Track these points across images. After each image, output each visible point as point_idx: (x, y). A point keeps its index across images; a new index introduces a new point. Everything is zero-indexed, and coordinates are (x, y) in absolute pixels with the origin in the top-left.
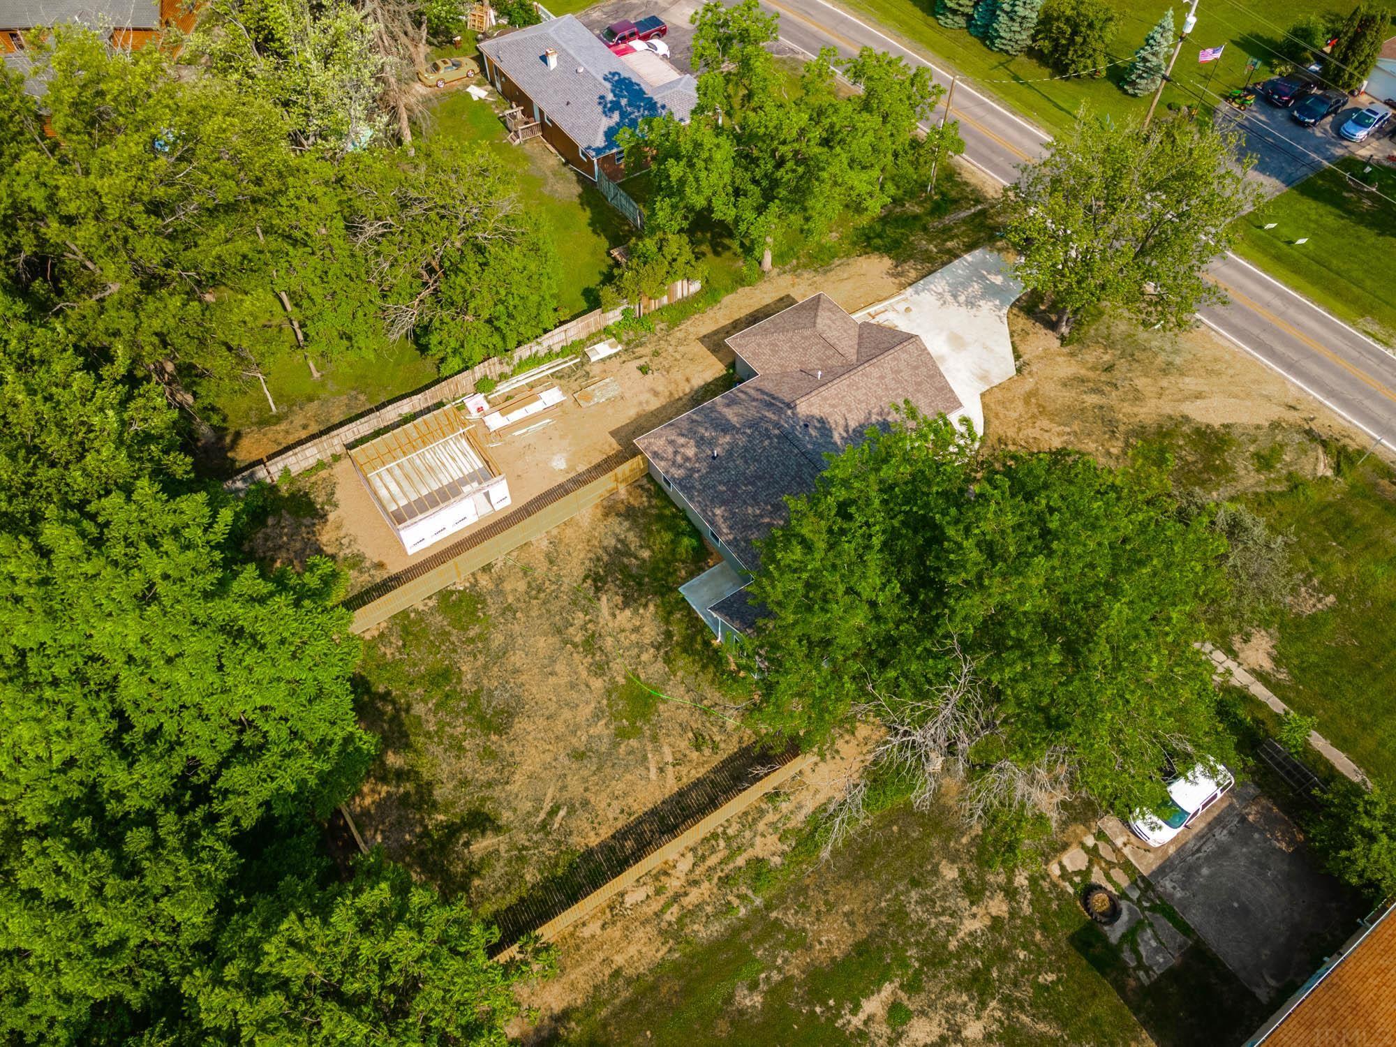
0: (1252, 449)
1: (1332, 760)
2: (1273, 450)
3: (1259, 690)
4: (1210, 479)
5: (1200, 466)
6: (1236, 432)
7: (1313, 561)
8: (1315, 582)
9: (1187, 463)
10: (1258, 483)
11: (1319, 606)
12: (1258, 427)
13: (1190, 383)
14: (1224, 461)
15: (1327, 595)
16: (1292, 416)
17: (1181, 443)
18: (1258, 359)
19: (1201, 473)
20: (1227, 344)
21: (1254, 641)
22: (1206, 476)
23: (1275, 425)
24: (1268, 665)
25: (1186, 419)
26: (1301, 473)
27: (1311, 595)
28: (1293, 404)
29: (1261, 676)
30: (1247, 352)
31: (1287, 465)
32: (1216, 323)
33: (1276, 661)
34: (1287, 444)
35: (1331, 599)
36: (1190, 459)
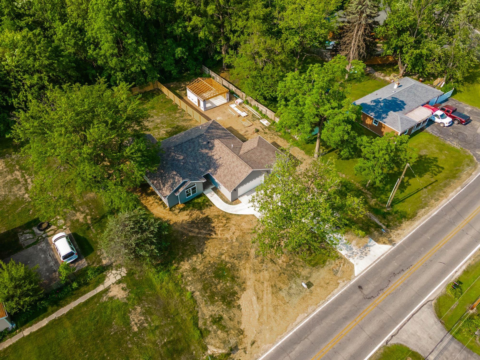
0: (225, 316)
1: (65, 308)
2: (224, 327)
3: (101, 288)
4: (206, 293)
5: (214, 290)
6: (235, 310)
7: (157, 327)
8: (146, 325)
9: (216, 285)
10: (203, 314)
11: (133, 323)
12: (239, 323)
13: (268, 297)
14: (217, 301)
15: (138, 328)
16: (247, 342)
17: (228, 284)
18: (288, 333)
19: (210, 290)
20: (298, 320)
21: (122, 292)
22: (208, 291)
23: (241, 332)
24: (111, 294)
25: (244, 289)
26: (209, 337)
27: (139, 321)
28: (255, 344)
29: (107, 290)
30: (293, 329)
31: (215, 332)
32: (313, 318)
33: (112, 298)
34: (228, 335)
35: (136, 329)
36: (219, 287)
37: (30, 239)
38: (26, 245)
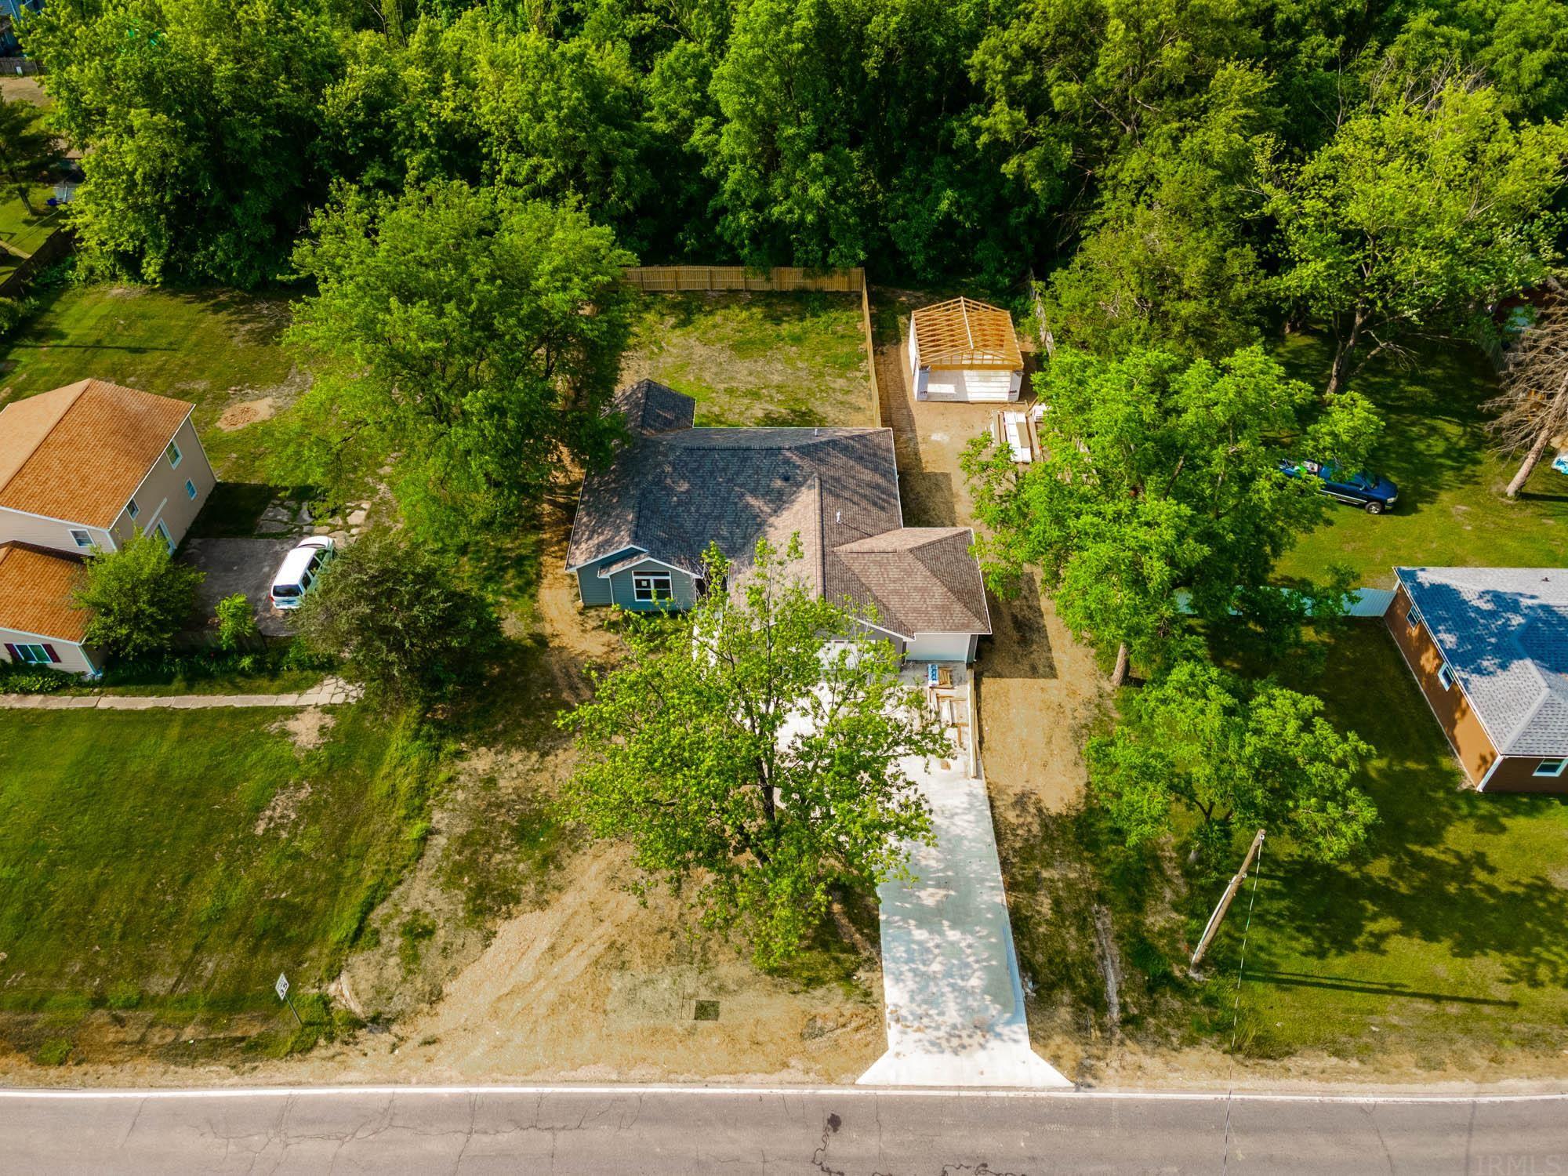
0: (441, 934)
2: (416, 958)
3: (288, 700)
4: (460, 853)
5: (481, 859)
6: (473, 938)
7: (297, 855)
8: (284, 835)
9: (497, 850)
10: (405, 898)
11: (268, 813)
12: (454, 972)
13: (574, 964)
14: (460, 887)
15: (267, 830)
16: (425, 1026)
17: (521, 866)
18: (525, 1083)
19: (475, 852)
20: (581, 1073)
21: (316, 734)
22: (467, 853)
23: (435, 997)
24: (292, 725)
25: (541, 904)
26: (366, 954)
27: (280, 818)
28: (432, 1048)
29: (293, 712)
30: (546, 1083)
31: (387, 955)
32: (622, 1099)
33: (285, 734)
34: (405, 980)
35: (259, 831)
36: (498, 857)
37: (280, 521)
38: (264, 530)
